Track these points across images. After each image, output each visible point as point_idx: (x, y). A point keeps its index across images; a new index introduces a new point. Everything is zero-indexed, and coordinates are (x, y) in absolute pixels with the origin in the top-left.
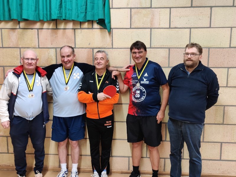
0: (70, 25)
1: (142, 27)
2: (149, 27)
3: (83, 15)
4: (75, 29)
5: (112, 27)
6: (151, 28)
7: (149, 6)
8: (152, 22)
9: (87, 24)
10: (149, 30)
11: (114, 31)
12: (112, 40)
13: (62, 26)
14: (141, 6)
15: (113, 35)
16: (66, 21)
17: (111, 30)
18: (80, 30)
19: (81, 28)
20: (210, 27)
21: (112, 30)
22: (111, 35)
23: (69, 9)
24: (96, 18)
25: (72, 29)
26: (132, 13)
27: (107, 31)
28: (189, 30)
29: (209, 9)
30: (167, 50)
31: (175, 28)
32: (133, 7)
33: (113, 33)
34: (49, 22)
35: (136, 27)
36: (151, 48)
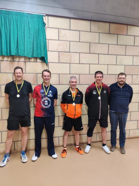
0: (23, 59)
1: (65, 63)
2: (69, 62)
3: (31, 54)
4: (25, 62)
5: (48, 61)
6: (70, 63)
7: (69, 51)
8: (70, 60)
9: (33, 59)
10: (69, 64)
11: (50, 64)
13: (17, 60)
16: (20, 57)
18: (29, 63)
19: (29, 62)
20: (98, 64)
23: (22, 50)
24: (40, 56)
25: (24, 62)
26: (60, 54)
27: (45, 63)
28: (89, 65)
29: (98, 55)
30: (78, 75)
31: (82, 64)
32: (60, 51)
33: (49, 65)
34: (8, 57)
35: (62, 62)
36: (70, 74)
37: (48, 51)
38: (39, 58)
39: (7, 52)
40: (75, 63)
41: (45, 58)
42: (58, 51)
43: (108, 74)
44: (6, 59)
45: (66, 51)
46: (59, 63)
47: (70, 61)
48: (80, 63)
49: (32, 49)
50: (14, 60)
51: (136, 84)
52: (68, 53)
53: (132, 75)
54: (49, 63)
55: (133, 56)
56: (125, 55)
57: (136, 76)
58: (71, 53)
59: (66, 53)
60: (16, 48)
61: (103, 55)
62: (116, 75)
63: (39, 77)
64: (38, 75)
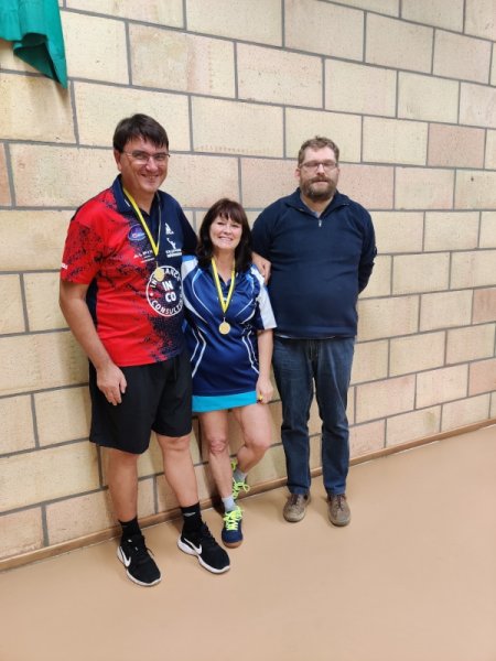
1: (164, 88)
2: (184, 89)
5: (71, 73)
6: (190, 95)
7: (180, 25)
8: (190, 74)
10: (186, 98)
11: (80, 89)
12: (75, 118)
14: (157, 19)
15: (77, 102)
17: (69, 82)
20: (323, 109)
21: (72, 84)
22: (70, 100)
24: (15, 34)
26: (131, 36)
27: (52, 83)
28: (280, 109)
29: (319, 60)
30: (235, 160)
31: (251, 101)
32: (132, 16)
33: (77, 95)
35: (148, 85)
36: (192, 152)
37: (66, 8)
38: (14, 42)
40: (215, 92)
41: (52, 49)
42: (121, 15)
43: (365, 160)
45: (166, 23)
46: (131, 86)
47: (189, 81)
48: (241, 96)
51: (468, 207)
52: (177, 34)
53: (455, 169)
54: (76, 84)
55: (460, 81)
56: (431, 75)
57: (469, 174)
58: (192, 36)
59: (165, 36)
61: (342, 63)
62: (395, 165)
63: (22, 165)
64: (16, 150)
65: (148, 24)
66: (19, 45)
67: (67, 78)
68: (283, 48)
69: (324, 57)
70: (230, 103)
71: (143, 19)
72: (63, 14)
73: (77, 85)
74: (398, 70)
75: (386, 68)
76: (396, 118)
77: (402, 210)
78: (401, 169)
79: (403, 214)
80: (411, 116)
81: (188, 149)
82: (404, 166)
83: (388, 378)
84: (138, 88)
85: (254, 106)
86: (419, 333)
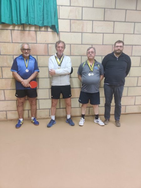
1: (77, 32)
3: (41, 22)
7: (81, 19)
9: (44, 28)
10: (81, 33)
13: (28, 29)
14: (76, 18)
15: (60, 36)
18: (39, 32)
20: (113, 33)
23: (32, 18)
25: (34, 31)
26: (71, 23)
27: (56, 33)
28: (102, 34)
34: (18, 25)
35: (74, 31)
36: (82, 44)
37: (59, 19)
38: (50, 26)
39: (17, 20)
40: (87, 32)
41: (56, 27)
42: (69, 18)
44: (16, 28)
45: (78, 19)
46: (70, 32)
47: (82, 30)
48: (93, 32)
49: (42, 16)
50: (25, 29)
52: (80, 21)
58: (83, 21)
59: (78, 21)
60: (26, 16)
61: (119, 22)
62: (132, 45)
63: (50, 48)
64: (49, 45)
65: (74, 20)
66: (51, 27)
67: (59, 32)
68: (104, 21)
69: (114, 22)
70: (90, 34)
71: (74, 19)
72: (59, 20)
73: (60, 33)
74: (135, 23)
75: (131, 22)
76: (134, 34)
77: (134, 56)
78: (134, 46)
79: (134, 57)
80: (138, 33)
81: (81, 43)
82: (135, 45)
83: (127, 96)
84: (72, 32)
85: (96, 34)
86: (137, 86)
